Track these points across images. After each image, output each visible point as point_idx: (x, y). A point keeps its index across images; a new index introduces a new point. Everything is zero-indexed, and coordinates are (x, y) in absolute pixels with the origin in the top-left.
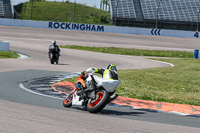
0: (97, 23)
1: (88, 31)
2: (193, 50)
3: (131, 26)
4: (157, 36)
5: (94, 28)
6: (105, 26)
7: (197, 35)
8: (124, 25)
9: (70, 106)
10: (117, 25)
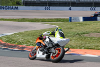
0: (14, 5)
1: (9, 10)
2: (68, 17)
3: (33, 5)
4: (49, 11)
5: (12, 8)
6: (19, 7)
7: (70, 9)
8: (29, 6)
9: (35, 58)
10: (25, 6)
